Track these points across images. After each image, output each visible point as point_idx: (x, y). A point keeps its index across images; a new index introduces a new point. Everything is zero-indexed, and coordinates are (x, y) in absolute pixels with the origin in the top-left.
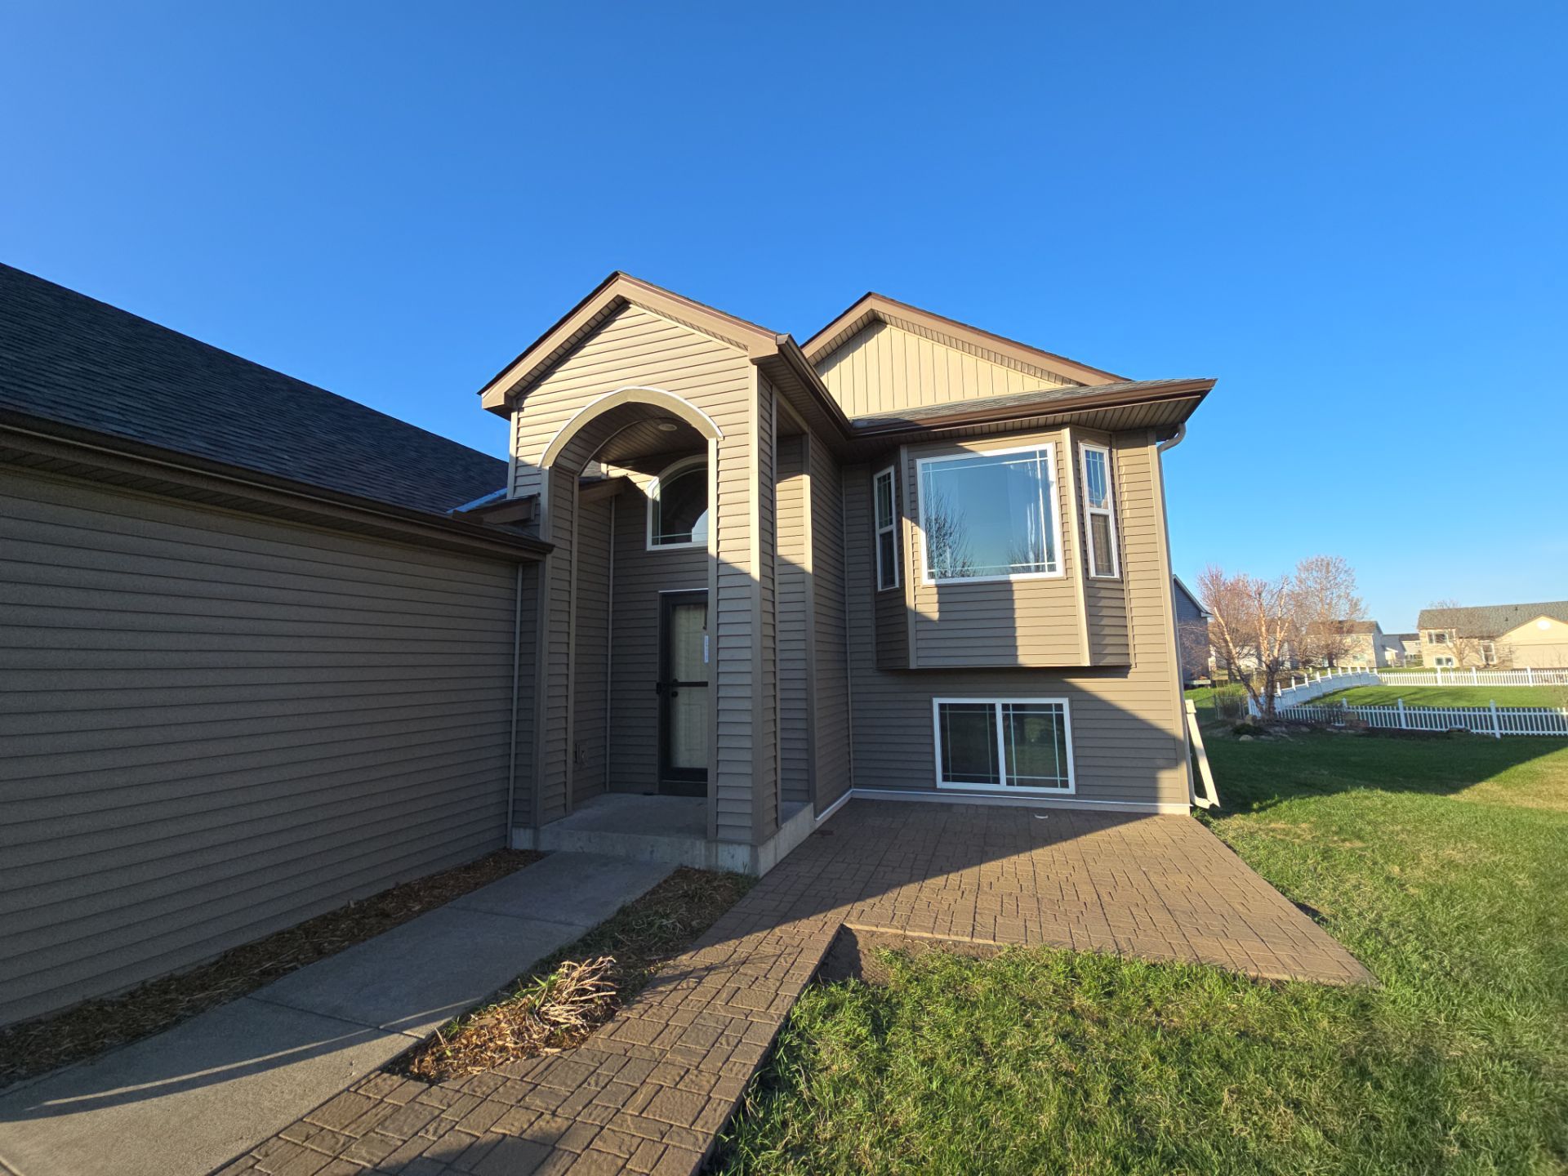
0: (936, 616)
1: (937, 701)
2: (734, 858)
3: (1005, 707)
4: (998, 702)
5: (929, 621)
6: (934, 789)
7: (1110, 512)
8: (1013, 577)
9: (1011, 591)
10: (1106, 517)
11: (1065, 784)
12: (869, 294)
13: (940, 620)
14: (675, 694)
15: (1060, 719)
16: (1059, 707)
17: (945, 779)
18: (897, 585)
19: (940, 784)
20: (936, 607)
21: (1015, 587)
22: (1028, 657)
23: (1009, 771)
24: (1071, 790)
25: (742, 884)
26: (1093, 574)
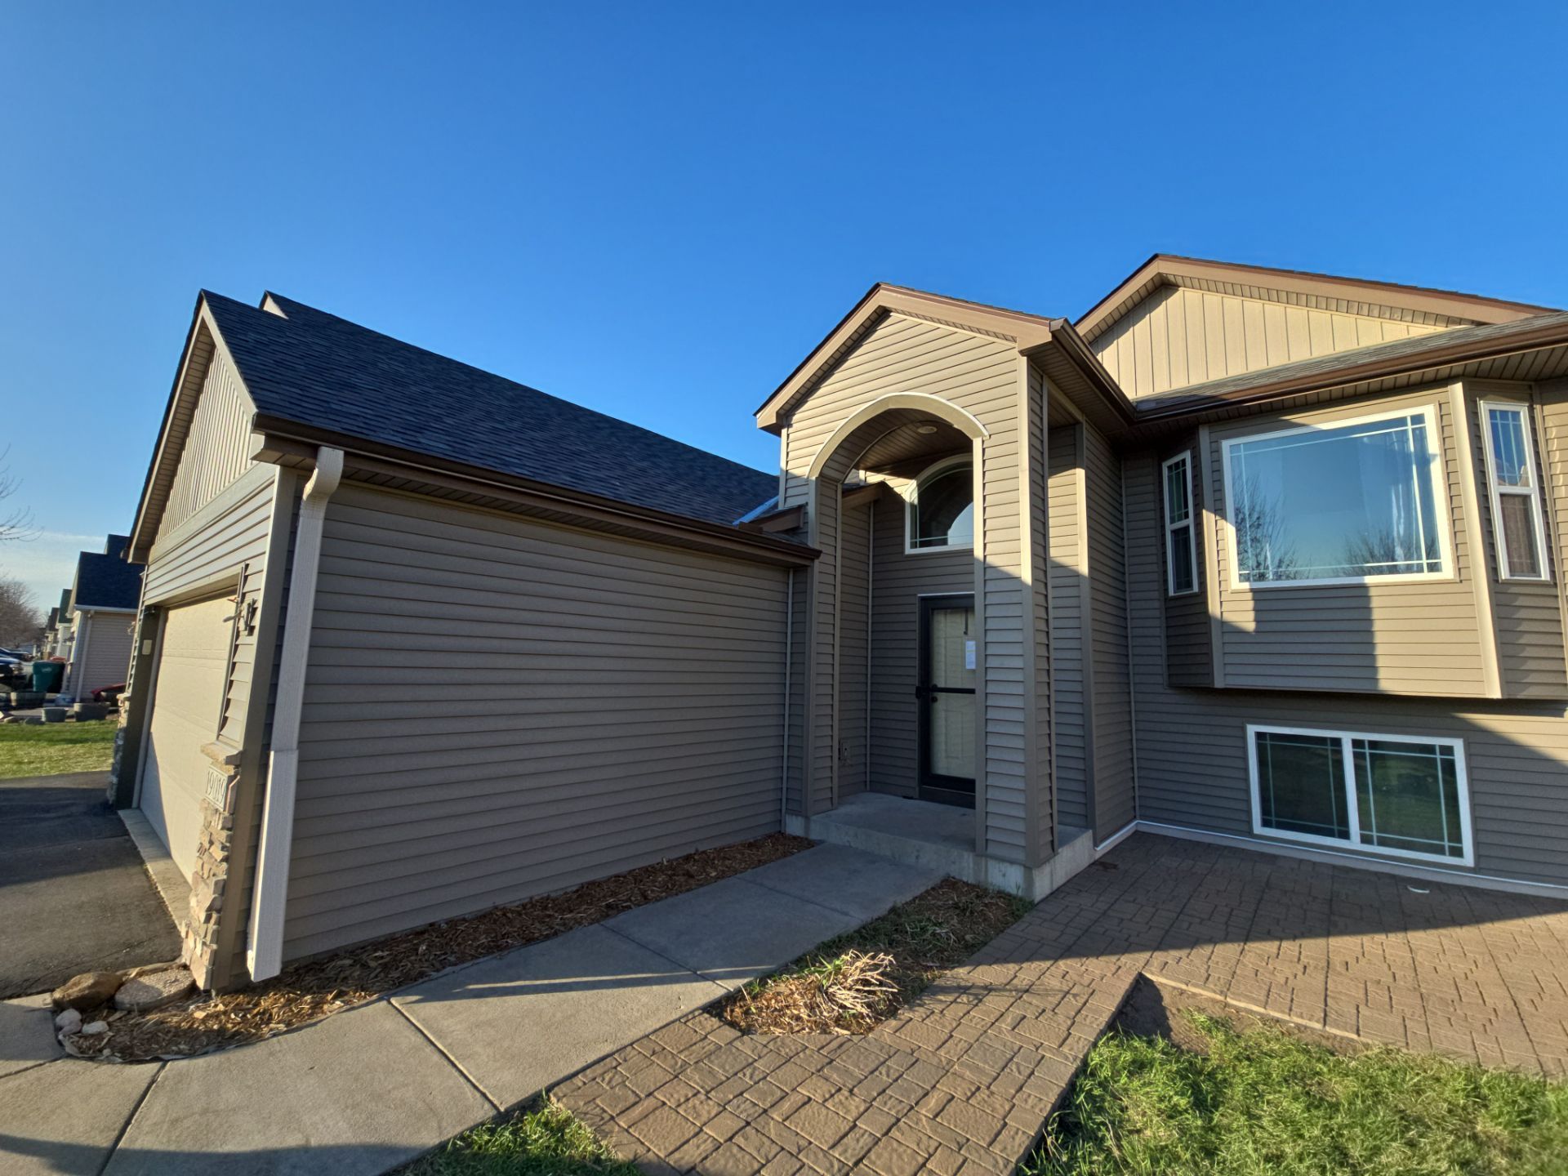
0: (1251, 626)
1: (1252, 730)
2: (1007, 878)
3: (1357, 744)
4: (1347, 738)
5: (1241, 632)
6: (1250, 833)
7: (1532, 490)
8: (1369, 580)
9: (1368, 598)
10: (1526, 499)
11: (1458, 852)
12: (1155, 257)
13: (1257, 631)
14: (935, 700)
15: (1450, 767)
16: (1448, 750)
17: (1266, 823)
18: (1196, 589)
19: (1258, 828)
20: (1251, 615)
21: (1373, 592)
22: (1393, 680)
23: (1364, 824)
24: (1468, 859)
25: (1016, 907)
26: (1504, 573)
